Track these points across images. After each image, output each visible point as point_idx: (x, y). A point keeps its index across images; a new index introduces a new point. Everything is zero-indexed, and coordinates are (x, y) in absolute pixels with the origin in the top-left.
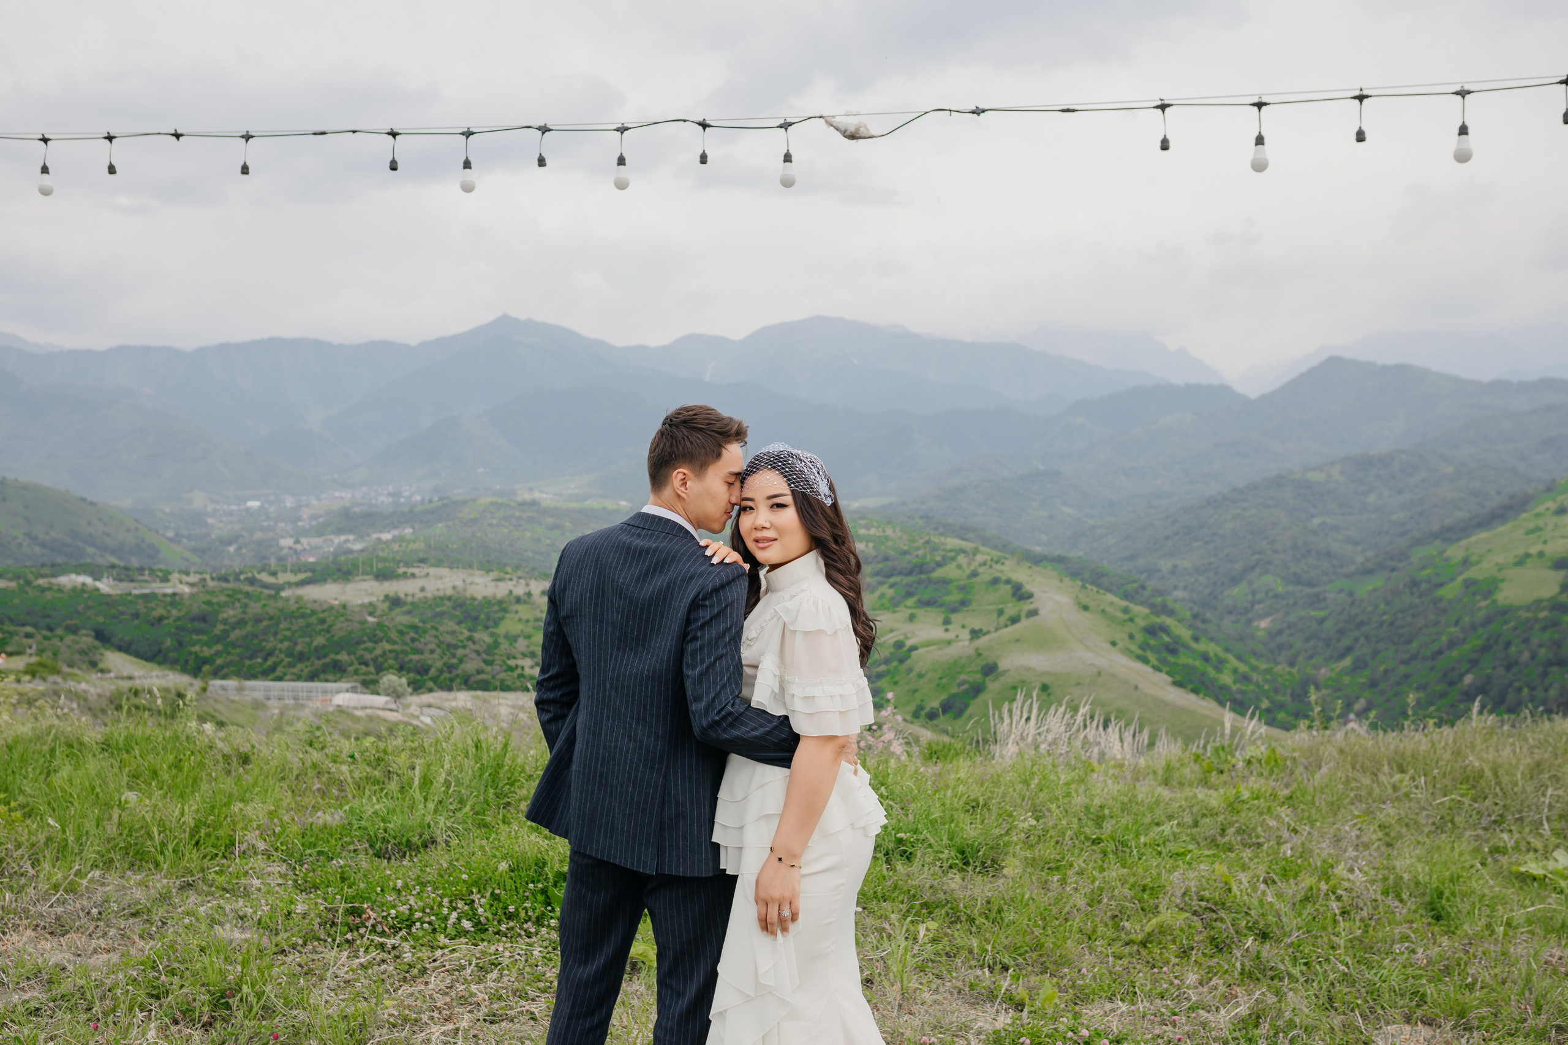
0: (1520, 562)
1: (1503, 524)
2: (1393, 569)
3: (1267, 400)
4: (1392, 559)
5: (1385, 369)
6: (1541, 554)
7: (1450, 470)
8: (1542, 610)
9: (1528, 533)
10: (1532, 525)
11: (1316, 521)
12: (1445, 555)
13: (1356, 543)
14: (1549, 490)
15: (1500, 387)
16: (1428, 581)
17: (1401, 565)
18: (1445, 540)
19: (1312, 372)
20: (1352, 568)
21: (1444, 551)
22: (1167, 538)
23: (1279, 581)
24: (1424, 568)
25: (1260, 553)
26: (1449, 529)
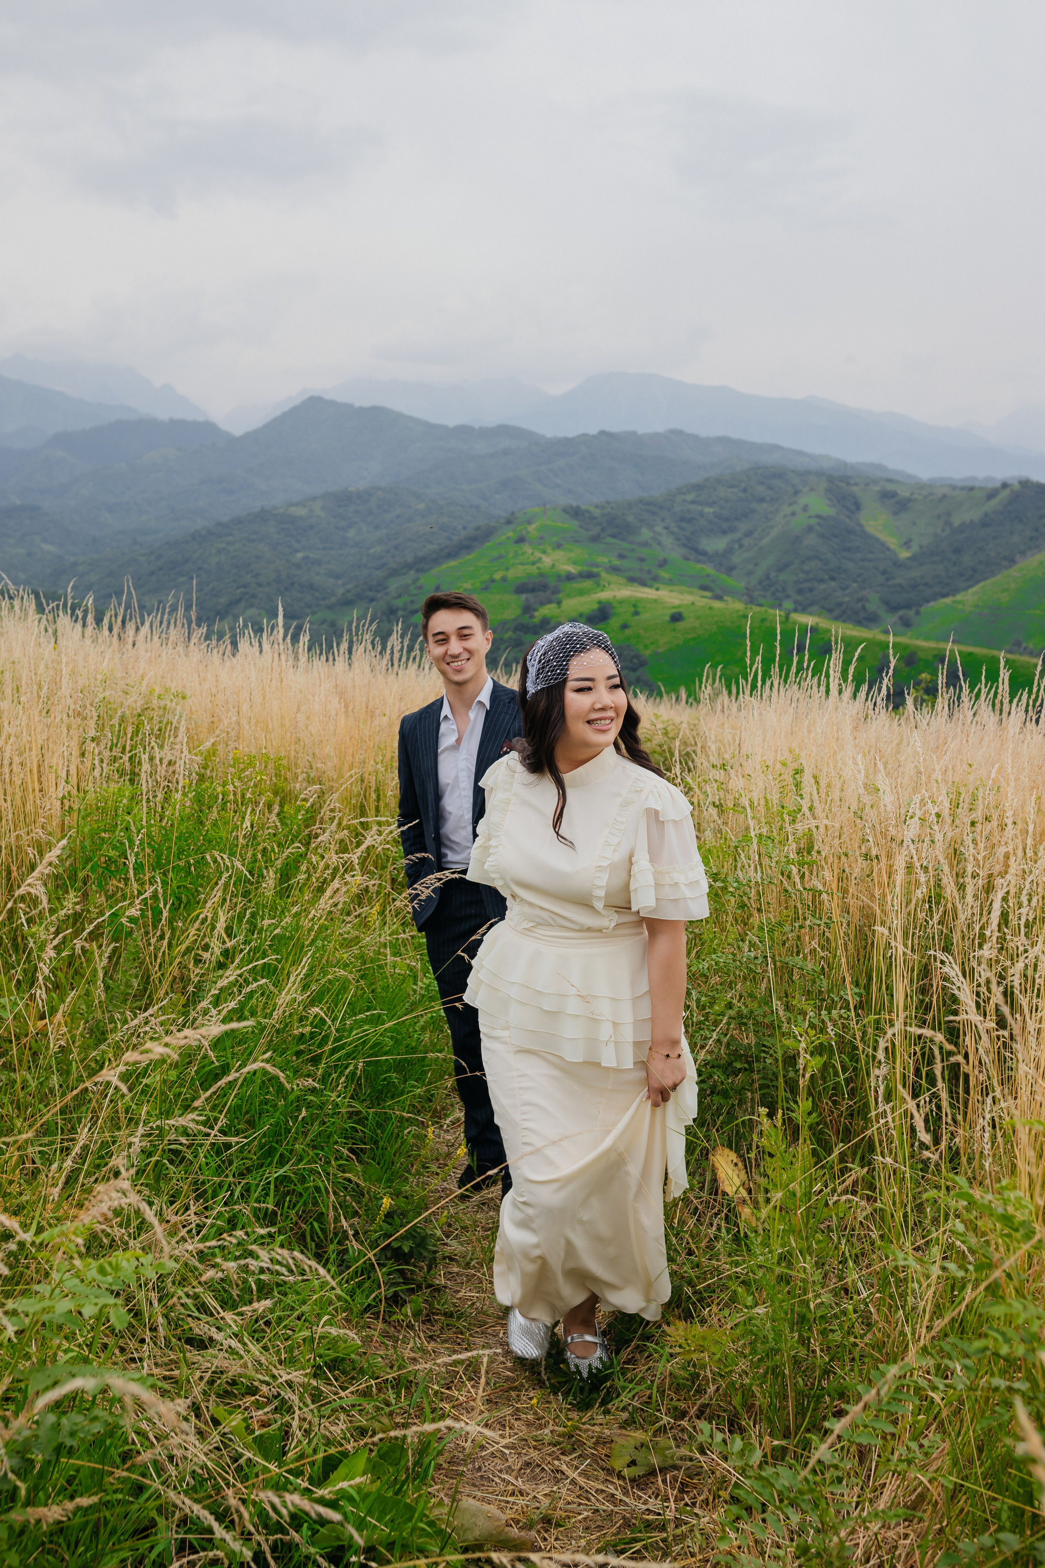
0: (486, 588)
1: (469, 554)
2: (372, 600)
3: (252, 437)
4: (370, 590)
5: (361, 408)
6: (504, 579)
7: (422, 506)
8: (508, 630)
9: (491, 561)
10: (495, 554)
11: (300, 555)
12: (418, 584)
13: (337, 577)
14: (509, 522)
15: (464, 431)
16: (404, 609)
17: (379, 595)
18: (418, 571)
19: (294, 410)
20: (333, 600)
21: (418, 579)
22: (152, 573)
23: (263, 613)
24: (400, 596)
25: (244, 586)
26: (422, 560)
